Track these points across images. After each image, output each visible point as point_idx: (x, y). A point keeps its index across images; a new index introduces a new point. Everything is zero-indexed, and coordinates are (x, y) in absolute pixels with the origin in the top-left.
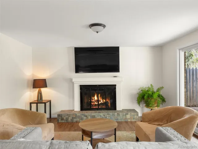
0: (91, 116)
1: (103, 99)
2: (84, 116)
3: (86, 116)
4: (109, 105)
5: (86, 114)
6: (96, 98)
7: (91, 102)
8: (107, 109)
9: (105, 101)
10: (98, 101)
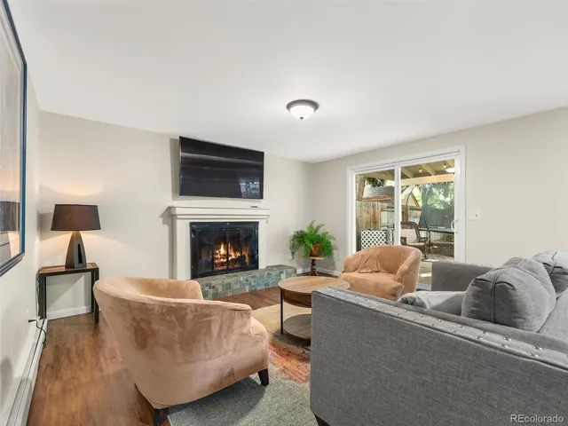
0: (223, 285)
1: (235, 251)
2: (210, 288)
3: (214, 287)
4: (247, 261)
5: (214, 283)
6: (222, 251)
7: (213, 259)
8: (244, 268)
9: (238, 254)
10: (227, 256)
